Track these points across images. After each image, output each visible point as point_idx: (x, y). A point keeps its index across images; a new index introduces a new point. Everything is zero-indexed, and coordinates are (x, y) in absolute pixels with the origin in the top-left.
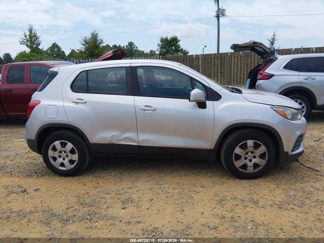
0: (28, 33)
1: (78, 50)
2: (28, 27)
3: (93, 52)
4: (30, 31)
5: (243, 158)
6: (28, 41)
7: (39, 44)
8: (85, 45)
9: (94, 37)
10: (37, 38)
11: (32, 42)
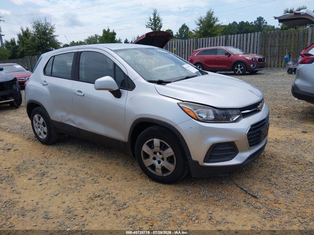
0: (152, 17)
1: (193, 30)
2: (153, 12)
3: (206, 32)
4: (155, 15)
5: (151, 158)
6: (152, 24)
7: (161, 27)
8: (199, 25)
9: (210, 15)
10: (160, 22)
11: (155, 25)
